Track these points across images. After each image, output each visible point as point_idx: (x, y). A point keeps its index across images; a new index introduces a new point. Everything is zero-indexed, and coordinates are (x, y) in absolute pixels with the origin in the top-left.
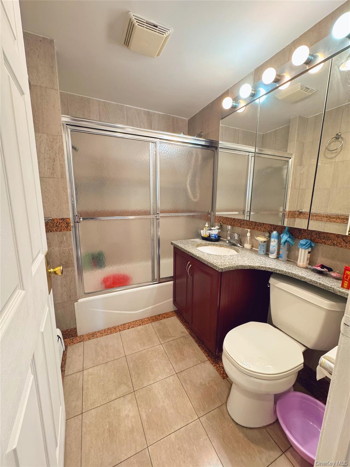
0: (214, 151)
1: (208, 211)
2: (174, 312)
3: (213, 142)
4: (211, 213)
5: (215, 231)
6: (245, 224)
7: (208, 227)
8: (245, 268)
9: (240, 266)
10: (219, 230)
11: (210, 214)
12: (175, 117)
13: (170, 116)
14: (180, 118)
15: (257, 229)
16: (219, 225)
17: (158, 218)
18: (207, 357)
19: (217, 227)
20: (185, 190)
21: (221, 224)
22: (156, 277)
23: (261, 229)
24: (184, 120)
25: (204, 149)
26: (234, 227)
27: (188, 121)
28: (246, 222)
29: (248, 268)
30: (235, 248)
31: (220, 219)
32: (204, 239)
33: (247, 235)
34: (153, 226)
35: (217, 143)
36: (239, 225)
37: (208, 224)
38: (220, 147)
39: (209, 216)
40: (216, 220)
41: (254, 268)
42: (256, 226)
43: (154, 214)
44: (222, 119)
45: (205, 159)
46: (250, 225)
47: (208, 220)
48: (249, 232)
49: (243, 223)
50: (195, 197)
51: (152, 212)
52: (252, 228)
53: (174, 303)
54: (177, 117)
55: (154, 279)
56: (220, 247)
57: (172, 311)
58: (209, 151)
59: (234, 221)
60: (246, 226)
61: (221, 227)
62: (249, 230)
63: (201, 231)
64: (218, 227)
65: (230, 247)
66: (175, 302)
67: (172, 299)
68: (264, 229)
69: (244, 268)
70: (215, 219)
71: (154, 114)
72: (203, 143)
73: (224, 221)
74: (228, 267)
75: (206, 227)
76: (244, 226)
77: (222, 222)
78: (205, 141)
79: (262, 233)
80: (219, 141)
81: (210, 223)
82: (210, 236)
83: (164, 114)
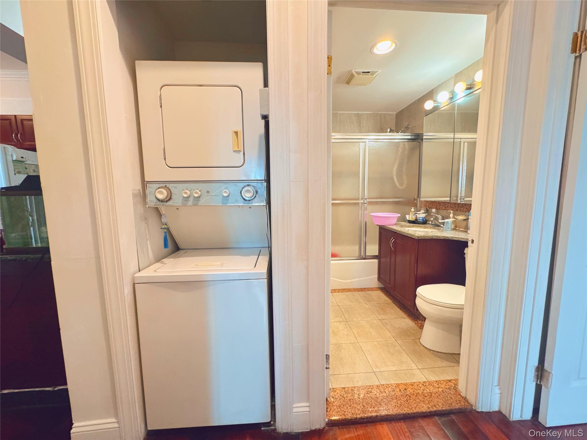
0: (419, 142)
1: (415, 197)
2: (378, 288)
3: (418, 135)
4: (418, 199)
5: (421, 215)
6: (449, 207)
7: (414, 211)
8: (440, 238)
9: (435, 236)
10: (426, 214)
11: (416, 200)
12: (383, 113)
13: (378, 113)
14: (387, 114)
15: (460, 210)
16: (425, 209)
17: (365, 202)
18: (407, 316)
19: (422, 211)
20: (392, 179)
21: (427, 208)
22: (362, 254)
23: (463, 210)
24: (392, 114)
25: (410, 141)
26: (440, 210)
27: (395, 114)
28: (450, 205)
29: (443, 238)
30: (438, 228)
31: (426, 204)
32: (410, 222)
33: (450, 216)
34: (361, 209)
35: (422, 135)
36: (444, 208)
37: (414, 209)
38: (424, 139)
39: (415, 201)
40: (423, 206)
41: (448, 238)
42: (459, 208)
43: (362, 199)
44: (426, 116)
45: (412, 149)
46: (453, 207)
47: (415, 206)
48: (452, 213)
49: (447, 206)
50: (401, 184)
51: (360, 197)
52: (455, 210)
53: (378, 280)
54: (384, 114)
55: (361, 255)
56: (424, 228)
57: (377, 288)
58: (415, 143)
59: (439, 205)
60: (450, 209)
61: (427, 211)
62: (452, 212)
63: (407, 216)
64: (424, 212)
65: (434, 228)
66: (380, 278)
67: (376, 276)
68: (466, 210)
69: (438, 238)
70: (421, 204)
71: (363, 114)
72: (409, 137)
73: (429, 205)
74: (424, 236)
75: (412, 211)
76: (449, 208)
77: (428, 207)
78: (411, 135)
79: (464, 213)
80: (423, 134)
81: (416, 208)
82: (416, 220)
83: (372, 112)
